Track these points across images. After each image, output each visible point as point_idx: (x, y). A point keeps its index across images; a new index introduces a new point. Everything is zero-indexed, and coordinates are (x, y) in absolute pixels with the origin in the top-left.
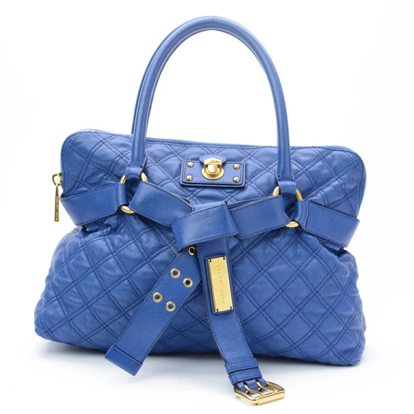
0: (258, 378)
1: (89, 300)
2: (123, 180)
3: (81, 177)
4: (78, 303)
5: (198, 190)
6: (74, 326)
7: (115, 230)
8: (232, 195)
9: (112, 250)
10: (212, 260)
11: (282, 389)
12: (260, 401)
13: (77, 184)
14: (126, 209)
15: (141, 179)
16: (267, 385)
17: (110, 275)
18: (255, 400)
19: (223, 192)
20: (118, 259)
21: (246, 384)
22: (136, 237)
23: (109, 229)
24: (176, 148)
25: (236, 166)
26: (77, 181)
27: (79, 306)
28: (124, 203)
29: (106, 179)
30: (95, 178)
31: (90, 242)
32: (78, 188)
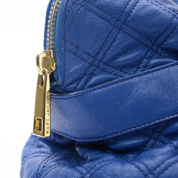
29: (151, 58)
30: (129, 57)
31: (163, 166)
32: (92, 75)
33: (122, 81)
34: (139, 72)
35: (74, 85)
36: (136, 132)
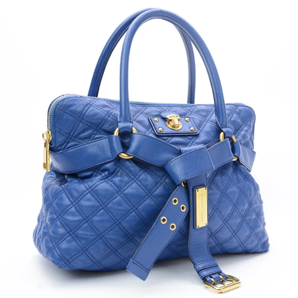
0: (220, 273)
1: (102, 232)
2: (116, 133)
3: (72, 134)
4: (91, 235)
5: (169, 138)
6: (89, 256)
7: (112, 173)
8: (193, 140)
9: (117, 190)
10: (199, 190)
11: (238, 280)
12: (224, 290)
13: (68, 139)
14: (124, 156)
15: (132, 132)
16: (227, 278)
17: (120, 210)
18: (220, 290)
19: (186, 138)
20: (123, 196)
21: (212, 277)
22: (134, 178)
23: (106, 173)
24: (139, 108)
25: (186, 119)
26: (68, 138)
27: (92, 238)
28: (122, 151)
29: (96, 134)
30: (85, 134)
31: (95, 185)
32: (68, 142)
33: (82, 146)
34: (90, 141)
35: (60, 147)
36: (88, 169)
